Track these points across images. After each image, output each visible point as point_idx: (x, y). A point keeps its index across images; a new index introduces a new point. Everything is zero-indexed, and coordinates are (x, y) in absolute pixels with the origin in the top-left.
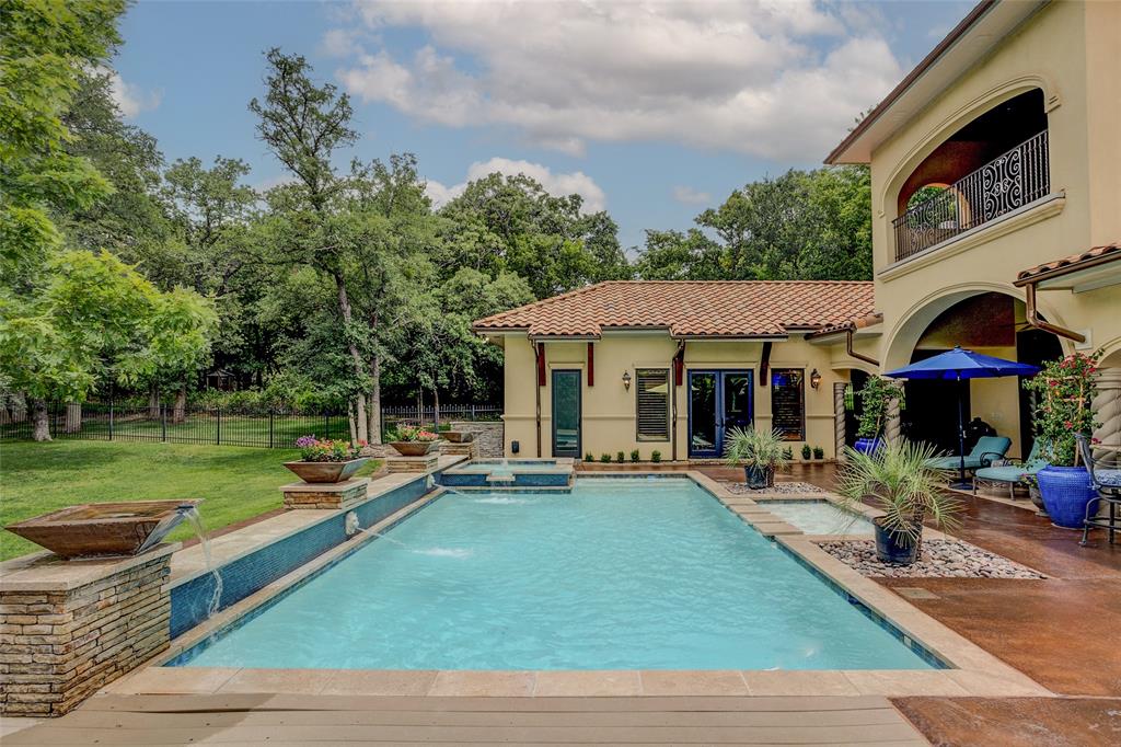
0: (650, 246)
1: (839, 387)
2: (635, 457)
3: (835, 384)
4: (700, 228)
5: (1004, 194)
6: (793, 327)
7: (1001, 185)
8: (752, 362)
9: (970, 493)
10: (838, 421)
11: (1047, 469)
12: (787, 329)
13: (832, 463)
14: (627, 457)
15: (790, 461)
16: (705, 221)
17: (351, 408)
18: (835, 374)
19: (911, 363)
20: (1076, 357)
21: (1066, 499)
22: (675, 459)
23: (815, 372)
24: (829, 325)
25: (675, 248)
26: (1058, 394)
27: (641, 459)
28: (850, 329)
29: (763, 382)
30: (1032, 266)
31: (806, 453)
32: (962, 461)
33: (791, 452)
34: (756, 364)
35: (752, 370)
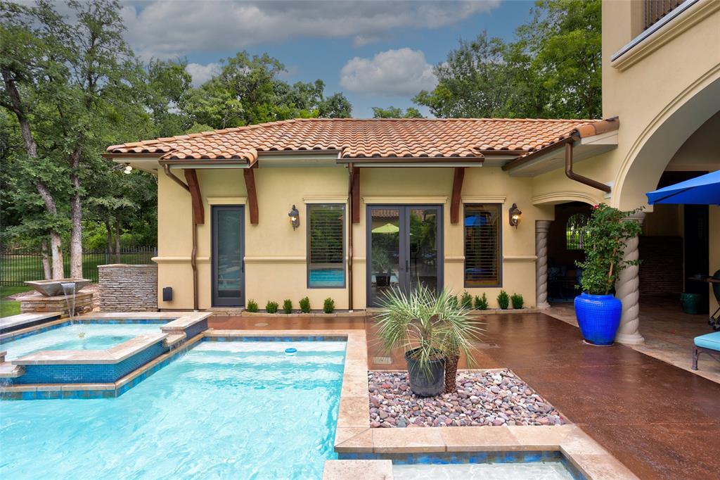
1: (541, 226)
2: (305, 306)
3: (536, 221)
6: (490, 152)
8: (442, 196)
10: (540, 264)
12: (483, 152)
13: (532, 313)
14: (296, 305)
15: (484, 312)
17: (44, 249)
18: (537, 210)
22: (351, 307)
23: (514, 207)
24: (531, 150)
27: (312, 308)
28: (571, 140)
29: (454, 220)
31: (503, 301)
33: (485, 300)
34: (446, 198)
35: (442, 205)
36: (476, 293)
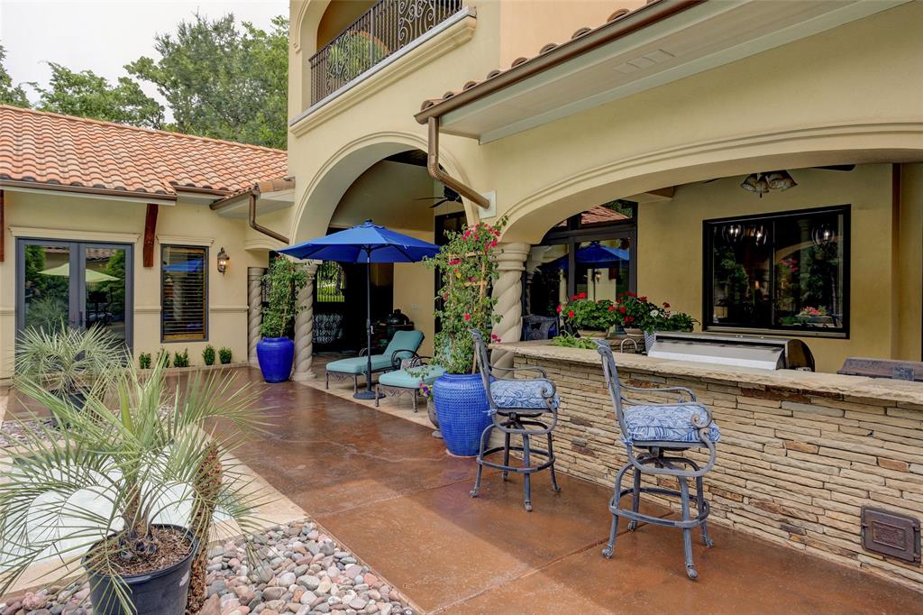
0: (59, 88)
1: (255, 273)
3: (249, 268)
4: (134, 78)
5: (418, 19)
6: (190, 189)
7: (416, 8)
8: (132, 234)
9: (371, 404)
10: (252, 315)
11: (442, 379)
12: (178, 190)
13: (241, 367)
15: (184, 369)
16: (141, 72)
18: (250, 256)
19: (327, 234)
20: (479, 226)
21: (462, 419)
23: (222, 251)
25: (96, 95)
26: (459, 275)
28: (253, 194)
29: (148, 262)
30: (437, 95)
31: (209, 356)
32: (370, 363)
33: (186, 357)
34: (137, 236)
35: (131, 245)
36: (175, 348)
